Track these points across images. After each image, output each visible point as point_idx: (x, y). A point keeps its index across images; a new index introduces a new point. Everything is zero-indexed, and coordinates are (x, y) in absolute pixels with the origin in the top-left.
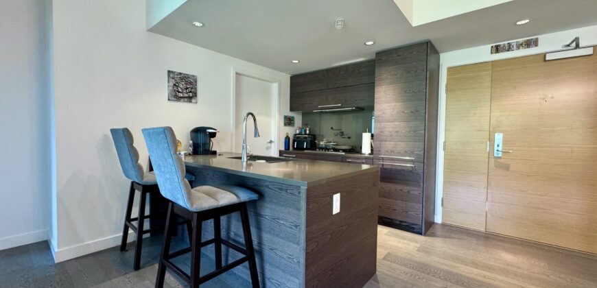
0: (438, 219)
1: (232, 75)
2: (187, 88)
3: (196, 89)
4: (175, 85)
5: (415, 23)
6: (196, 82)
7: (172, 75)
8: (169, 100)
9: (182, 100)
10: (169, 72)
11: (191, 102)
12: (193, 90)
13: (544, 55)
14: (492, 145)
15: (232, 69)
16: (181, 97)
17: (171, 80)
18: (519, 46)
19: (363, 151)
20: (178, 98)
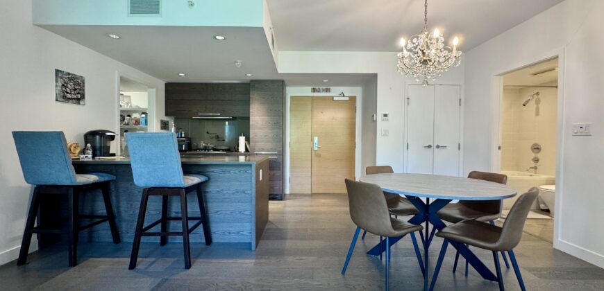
0: (287, 191)
1: (117, 79)
2: (75, 89)
3: (84, 90)
4: (63, 85)
5: (280, 71)
6: (84, 83)
7: (60, 75)
8: (57, 100)
9: (71, 101)
10: (57, 71)
11: (79, 103)
12: (81, 92)
13: (333, 97)
14: (313, 144)
15: (117, 72)
16: (69, 99)
17: (59, 79)
18: (323, 90)
19: (240, 150)
20: (66, 99)
